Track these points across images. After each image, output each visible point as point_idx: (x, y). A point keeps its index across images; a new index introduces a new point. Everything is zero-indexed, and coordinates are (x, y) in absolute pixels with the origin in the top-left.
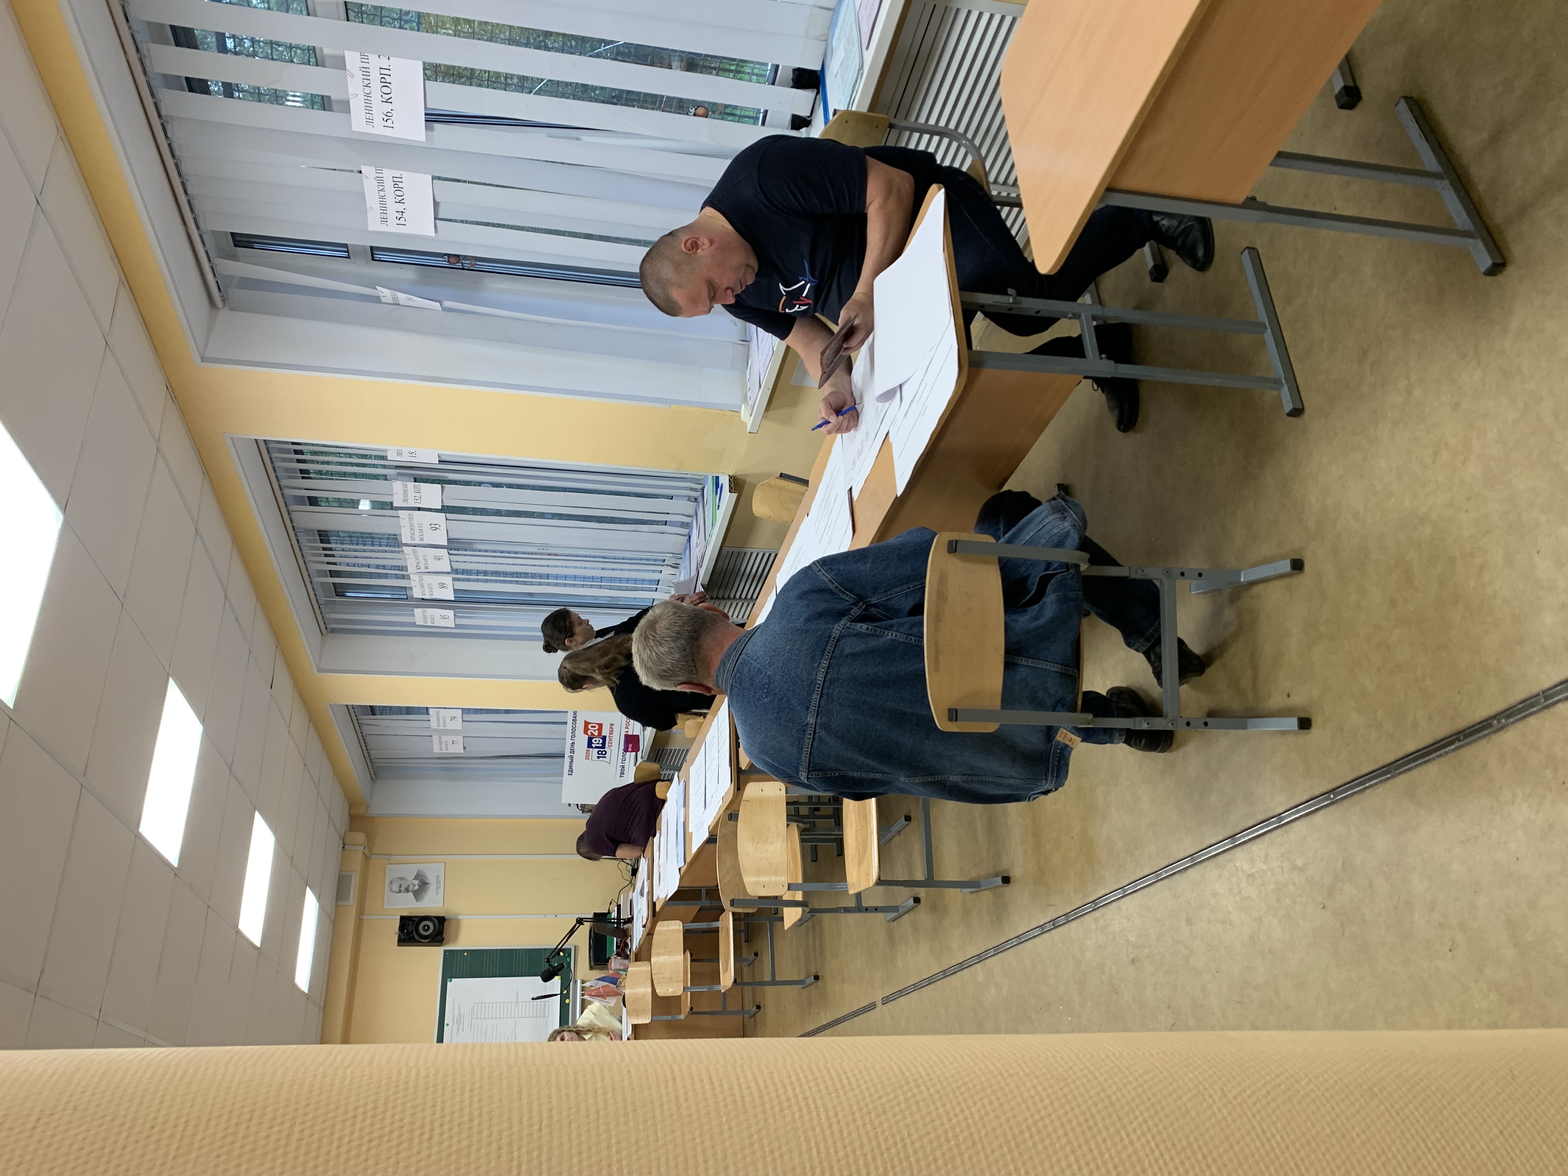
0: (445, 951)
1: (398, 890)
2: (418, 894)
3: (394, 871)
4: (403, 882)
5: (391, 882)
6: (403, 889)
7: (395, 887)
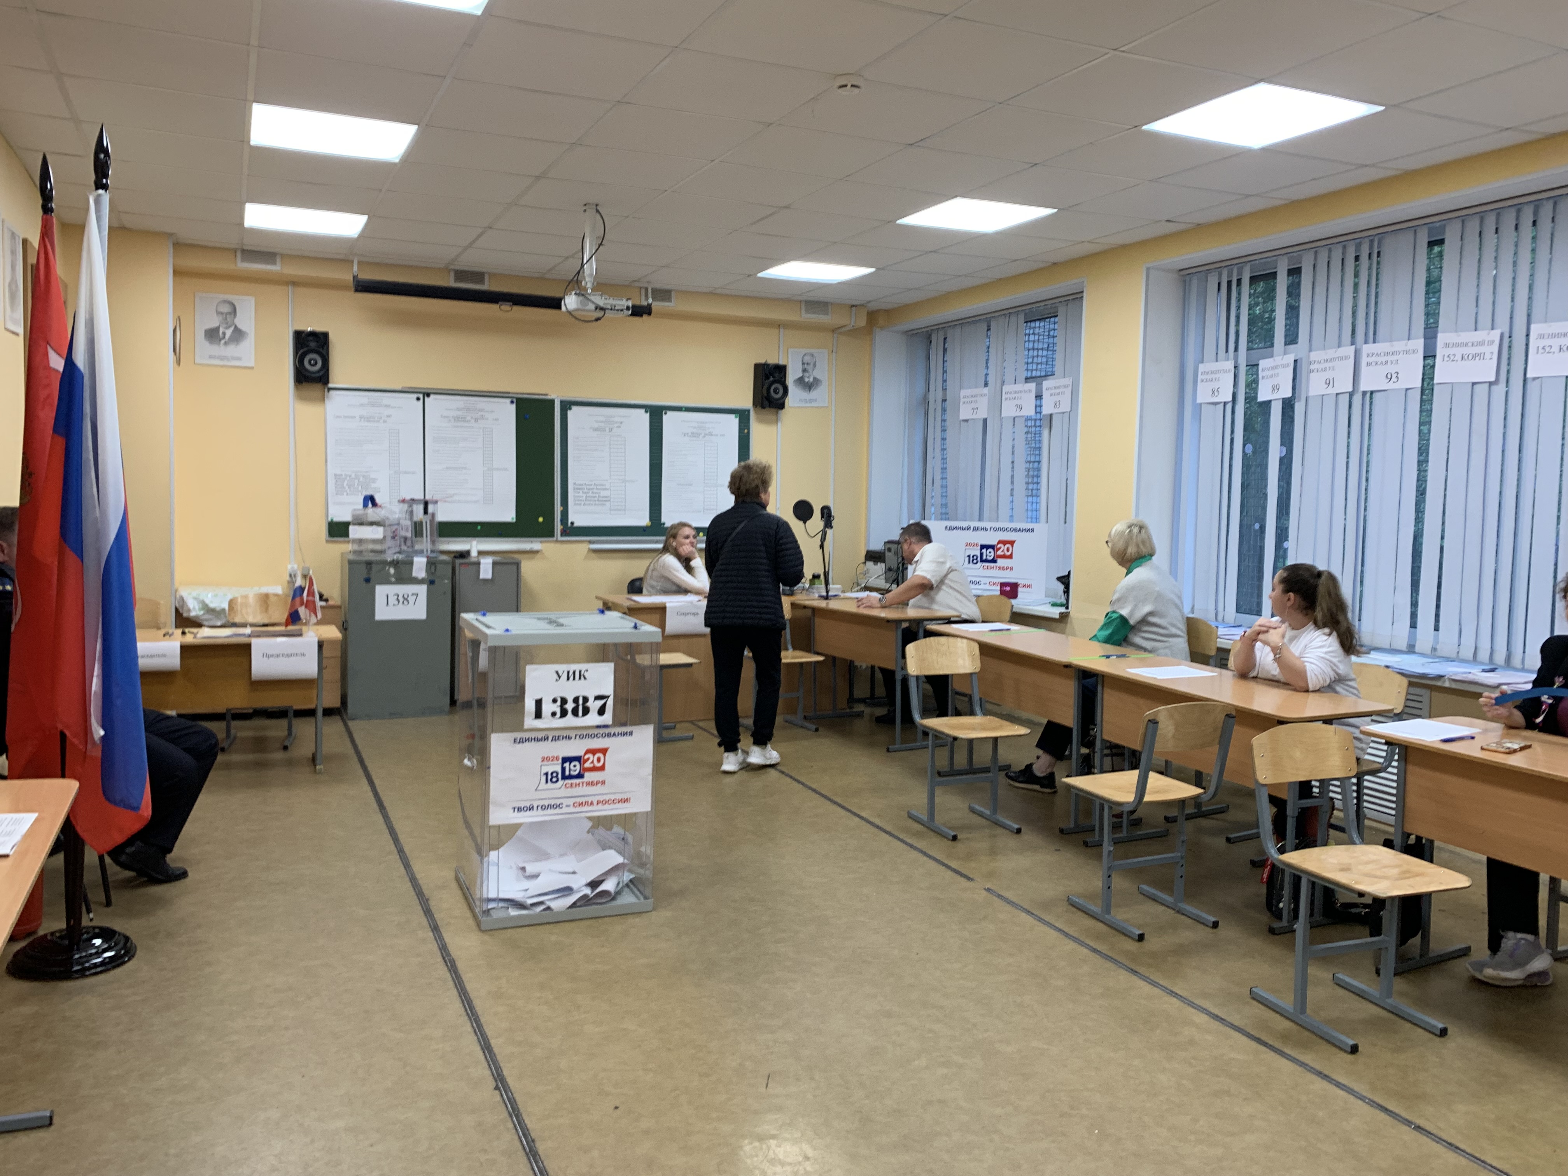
0: (749, 411)
1: (804, 361)
2: (800, 381)
3: (823, 359)
4: (812, 366)
5: (812, 355)
6: (806, 366)
7: (807, 359)
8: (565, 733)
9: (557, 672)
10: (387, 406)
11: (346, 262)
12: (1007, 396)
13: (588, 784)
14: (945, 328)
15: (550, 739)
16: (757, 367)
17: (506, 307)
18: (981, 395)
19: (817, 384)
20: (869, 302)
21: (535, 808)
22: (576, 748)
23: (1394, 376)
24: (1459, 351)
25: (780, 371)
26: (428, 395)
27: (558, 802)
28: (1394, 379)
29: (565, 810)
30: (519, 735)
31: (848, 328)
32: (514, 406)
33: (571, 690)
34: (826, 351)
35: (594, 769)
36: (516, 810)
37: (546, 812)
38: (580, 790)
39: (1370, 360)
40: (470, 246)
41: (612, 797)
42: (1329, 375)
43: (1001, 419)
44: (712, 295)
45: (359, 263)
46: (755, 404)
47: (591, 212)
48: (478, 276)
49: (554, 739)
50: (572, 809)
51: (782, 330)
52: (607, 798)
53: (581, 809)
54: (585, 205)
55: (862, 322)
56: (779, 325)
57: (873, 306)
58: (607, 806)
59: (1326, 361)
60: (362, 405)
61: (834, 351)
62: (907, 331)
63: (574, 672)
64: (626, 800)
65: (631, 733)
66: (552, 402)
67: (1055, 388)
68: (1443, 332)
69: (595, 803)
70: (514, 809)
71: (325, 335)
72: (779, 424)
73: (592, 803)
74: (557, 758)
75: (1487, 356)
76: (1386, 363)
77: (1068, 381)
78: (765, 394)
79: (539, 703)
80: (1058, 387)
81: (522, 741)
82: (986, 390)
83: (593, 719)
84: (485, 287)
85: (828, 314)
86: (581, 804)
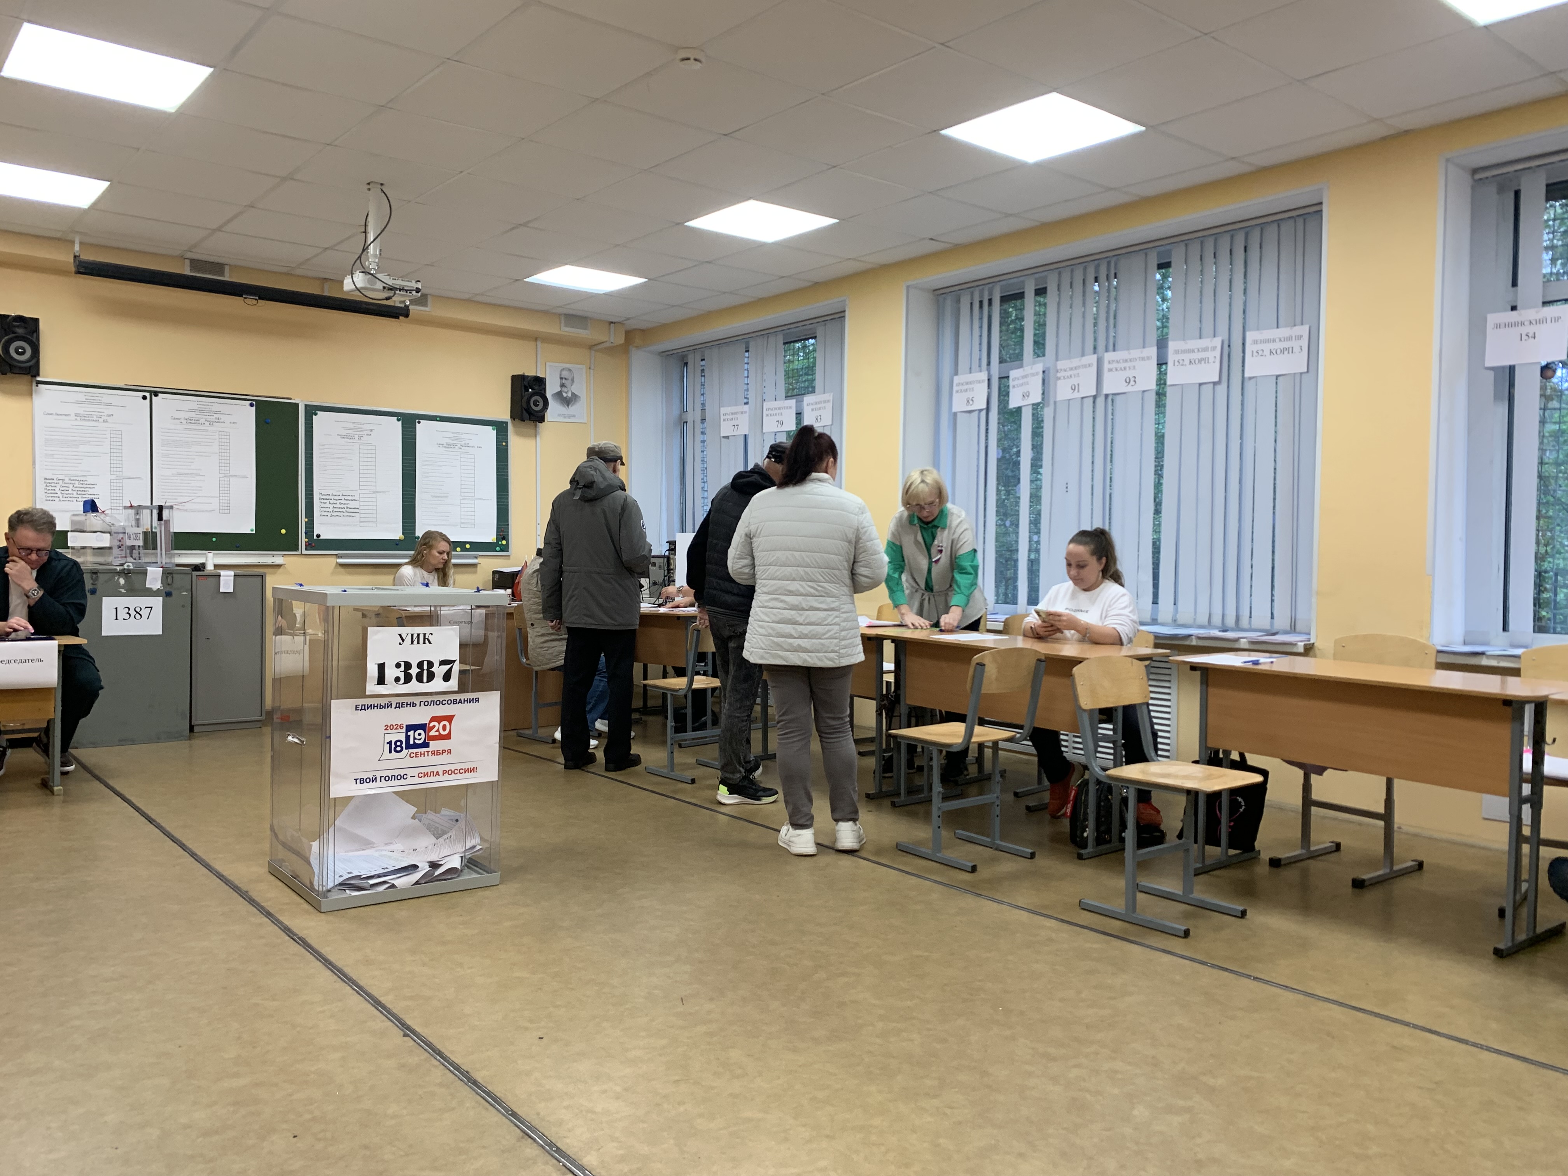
0: (507, 423)
1: (562, 376)
2: (559, 395)
4: (570, 381)
5: (570, 370)
6: (564, 381)
7: (565, 374)
8: (409, 700)
9: (400, 635)
10: (108, 405)
11: (64, 241)
12: (768, 412)
13: (433, 753)
14: (702, 349)
15: (394, 706)
16: (514, 378)
17: (251, 300)
18: (742, 413)
19: (575, 400)
20: (628, 319)
21: (378, 779)
22: (420, 715)
23: (1132, 380)
24: (1187, 357)
25: (539, 383)
26: (156, 394)
27: (402, 772)
28: (1132, 383)
29: (410, 781)
30: (361, 702)
31: (608, 345)
32: (254, 408)
33: (415, 654)
34: (584, 367)
35: (440, 737)
36: (358, 781)
37: (390, 783)
38: (426, 759)
39: (1111, 366)
40: (219, 229)
41: (458, 767)
42: (1073, 381)
43: (763, 433)
44: (469, 302)
45: (81, 243)
46: (513, 417)
47: (376, 190)
48: (219, 267)
49: (399, 706)
50: (417, 780)
51: (539, 343)
52: (453, 767)
53: (426, 779)
54: (369, 184)
55: (621, 340)
56: (535, 338)
57: (632, 324)
58: (453, 776)
59: (1071, 369)
60: (78, 402)
61: (592, 367)
62: (663, 352)
63: (418, 635)
64: (473, 770)
65: (477, 700)
66: (297, 405)
67: (816, 403)
68: (1173, 340)
69: (441, 773)
70: (356, 780)
71: (36, 321)
72: (538, 438)
73: (438, 773)
74: (401, 727)
75: (1211, 360)
76: (1125, 369)
77: (829, 396)
78: (525, 406)
79: (381, 667)
80: (819, 403)
81: (364, 708)
82: (746, 407)
83: (438, 685)
84: (227, 277)
85: (586, 329)
86: (426, 775)
